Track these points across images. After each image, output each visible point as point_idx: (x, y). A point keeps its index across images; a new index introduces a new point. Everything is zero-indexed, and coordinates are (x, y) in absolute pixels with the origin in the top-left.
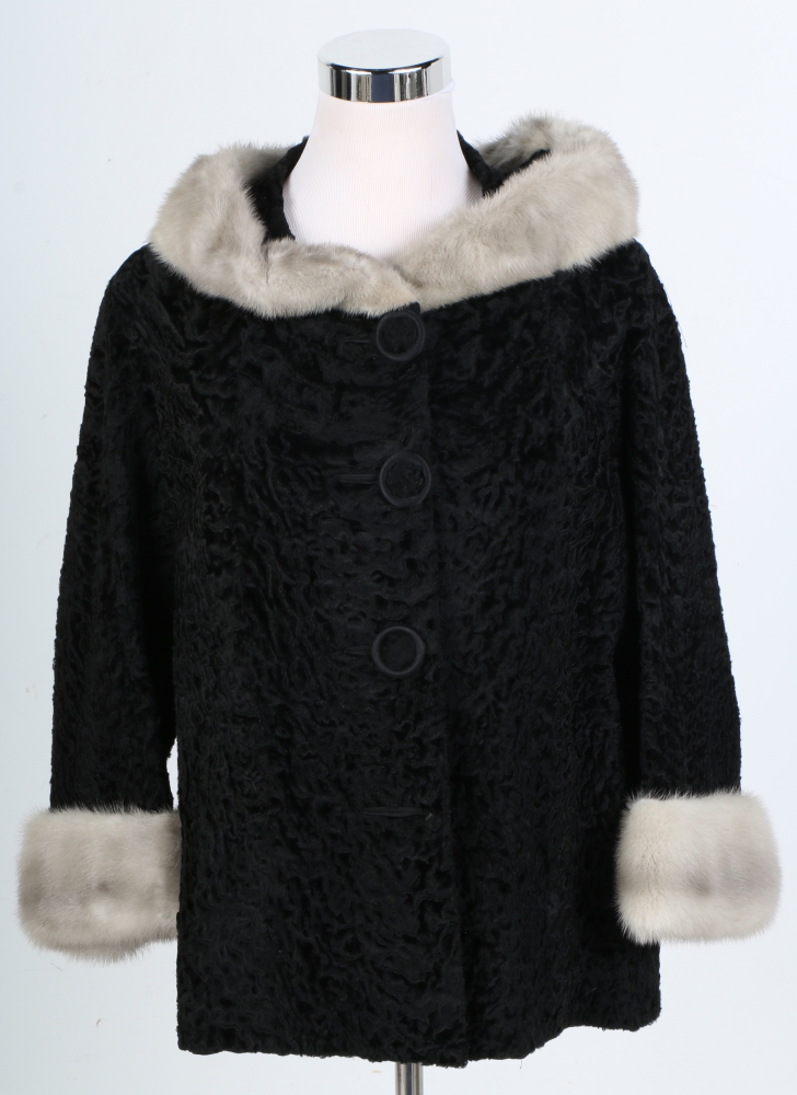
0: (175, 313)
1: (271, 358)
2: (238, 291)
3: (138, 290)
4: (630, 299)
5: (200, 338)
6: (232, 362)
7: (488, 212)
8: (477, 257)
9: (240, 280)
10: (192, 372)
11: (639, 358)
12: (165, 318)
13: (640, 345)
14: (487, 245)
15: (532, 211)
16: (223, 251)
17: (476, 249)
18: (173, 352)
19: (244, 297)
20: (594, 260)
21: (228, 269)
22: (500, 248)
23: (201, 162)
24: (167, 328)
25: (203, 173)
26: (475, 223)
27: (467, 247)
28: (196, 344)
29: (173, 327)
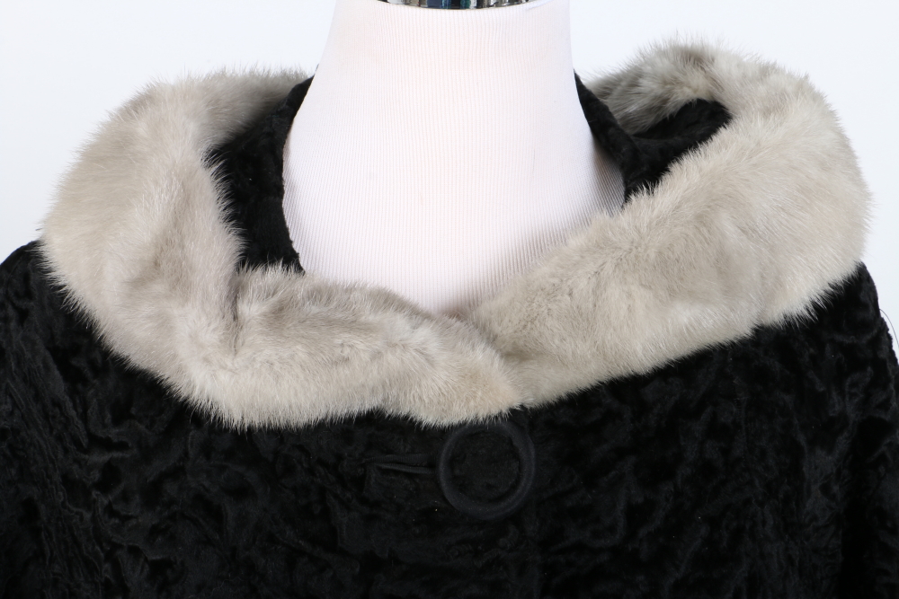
0: (73, 377)
1: (241, 492)
2: (180, 370)
3: (13, 325)
4: (869, 369)
5: (114, 433)
6: (170, 488)
7: (649, 226)
8: (630, 309)
9: (184, 351)
10: (94, 494)
11: (882, 469)
12: (57, 385)
13: (883, 448)
14: (647, 287)
15: (727, 224)
16: (159, 287)
17: (630, 295)
18: (66, 451)
19: (189, 384)
20: (815, 305)
21: (164, 324)
22: (672, 293)
23: (140, 104)
24: (57, 404)
25: (142, 128)
26: (627, 247)
27: (614, 293)
28: (107, 445)
29: (69, 404)
